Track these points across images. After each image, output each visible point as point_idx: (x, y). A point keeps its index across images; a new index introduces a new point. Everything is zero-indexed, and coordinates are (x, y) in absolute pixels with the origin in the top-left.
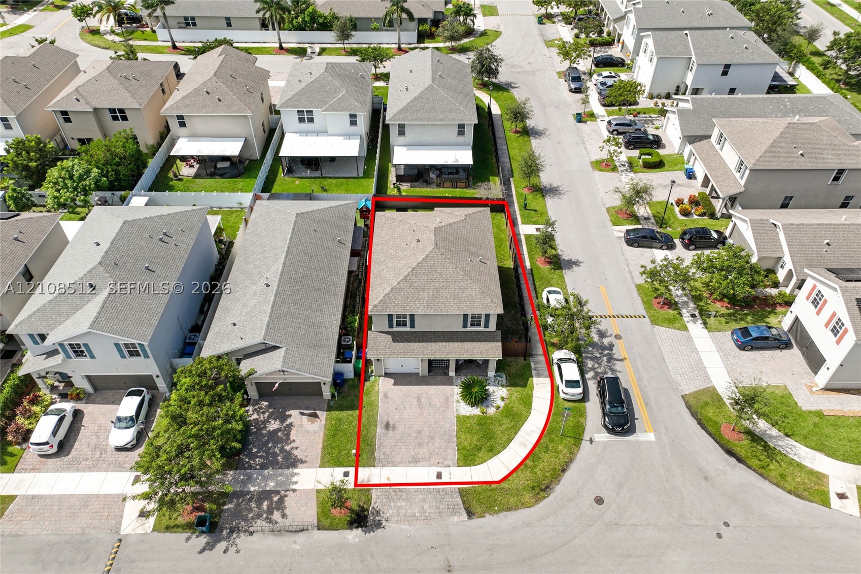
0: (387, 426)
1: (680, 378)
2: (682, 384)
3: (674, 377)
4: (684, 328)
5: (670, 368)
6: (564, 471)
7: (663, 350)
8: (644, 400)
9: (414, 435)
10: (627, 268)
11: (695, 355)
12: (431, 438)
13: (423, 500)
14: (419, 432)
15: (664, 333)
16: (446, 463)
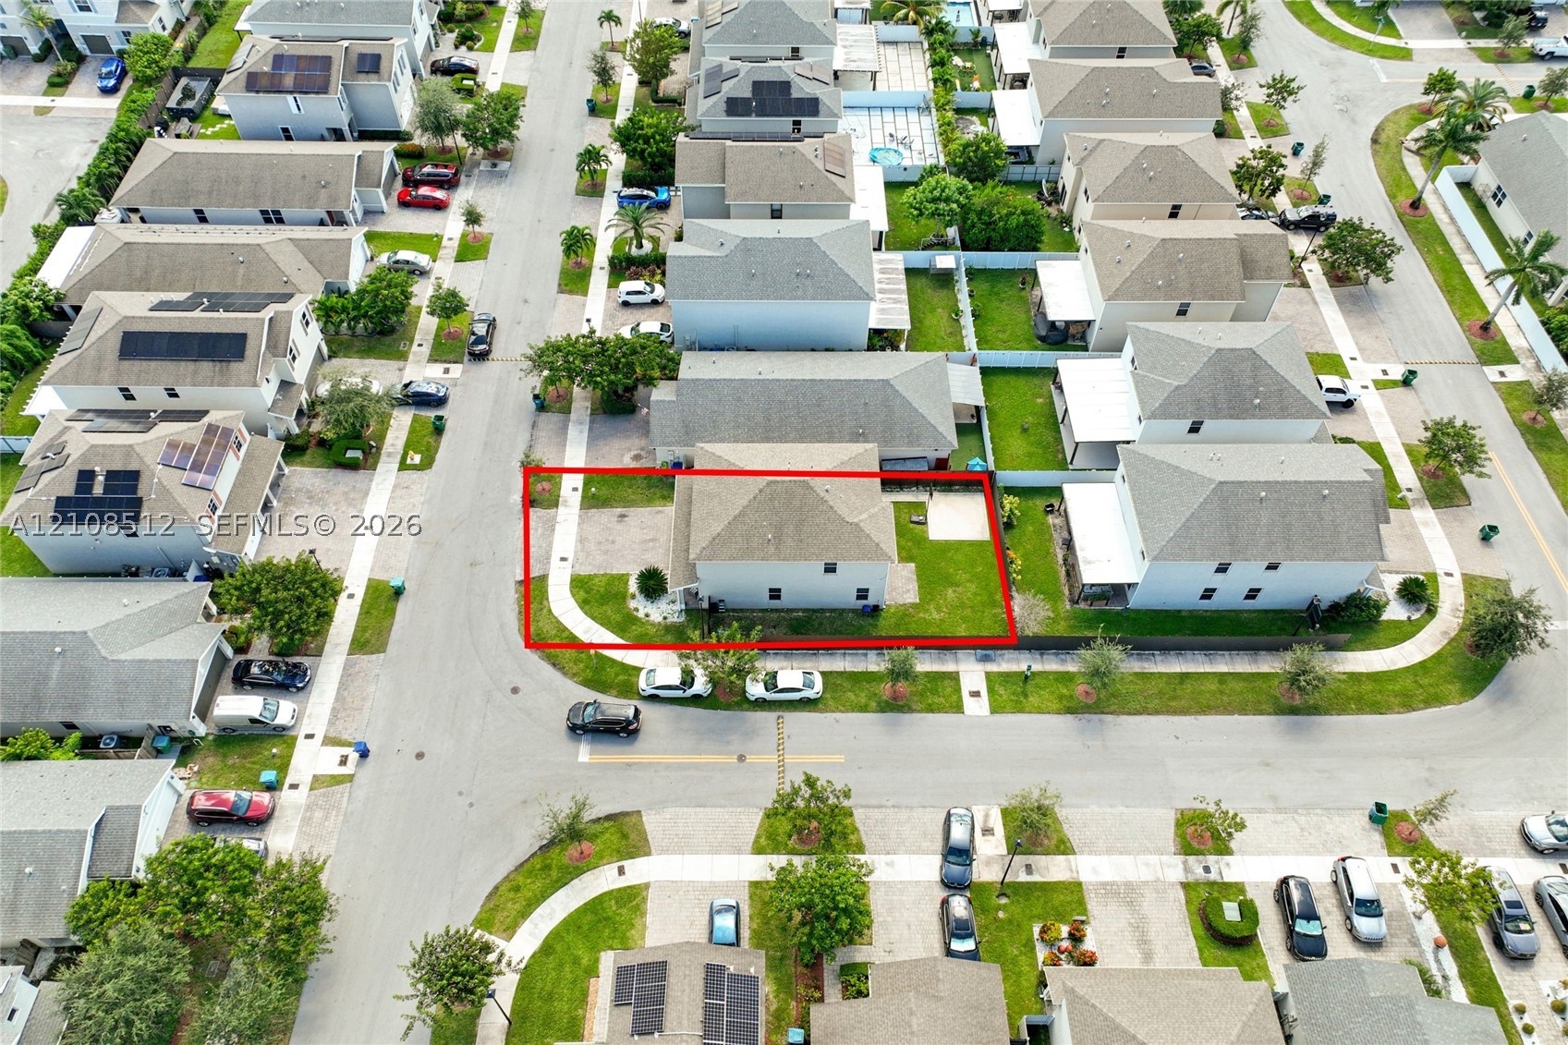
0: (623, 516)
1: (668, 816)
2: (658, 816)
3: (670, 810)
4: (758, 850)
5: (685, 809)
6: (554, 665)
7: (718, 810)
8: (635, 764)
9: (611, 538)
10: (890, 803)
11: (707, 848)
12: (606, 552)
13: (540, 547)
14: (613, 542)
15: (751, 822)
16: (577, 565)
